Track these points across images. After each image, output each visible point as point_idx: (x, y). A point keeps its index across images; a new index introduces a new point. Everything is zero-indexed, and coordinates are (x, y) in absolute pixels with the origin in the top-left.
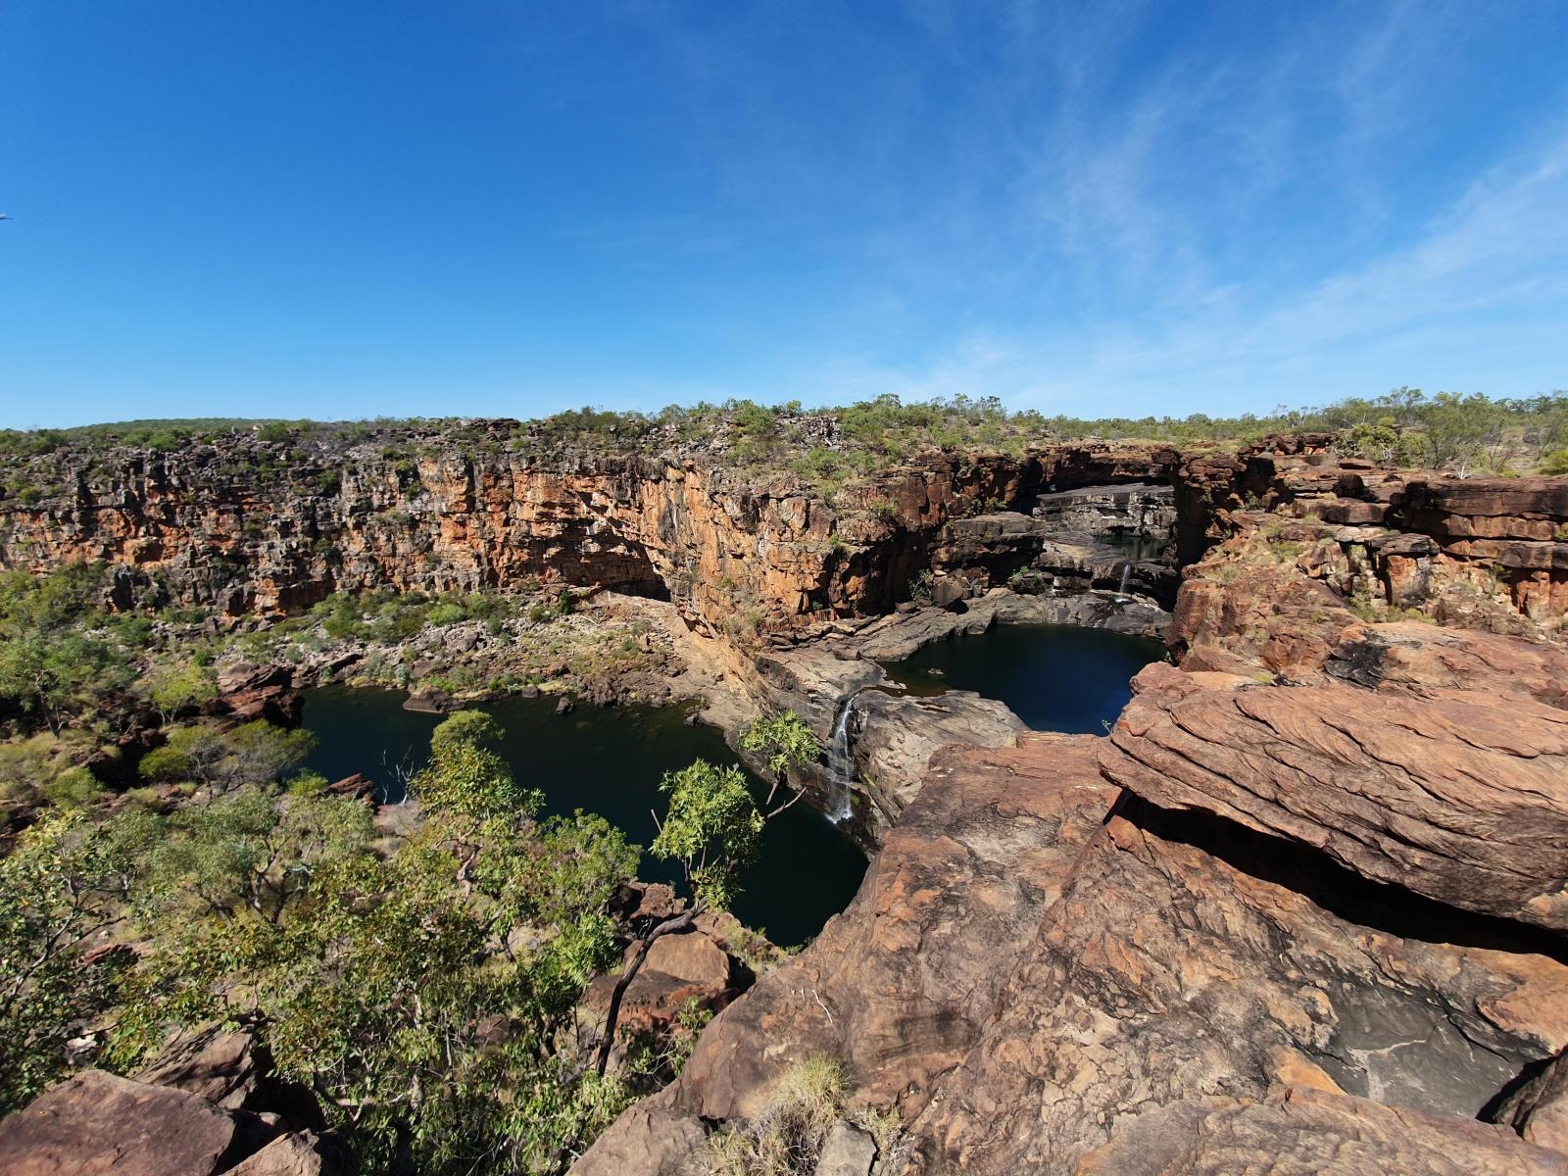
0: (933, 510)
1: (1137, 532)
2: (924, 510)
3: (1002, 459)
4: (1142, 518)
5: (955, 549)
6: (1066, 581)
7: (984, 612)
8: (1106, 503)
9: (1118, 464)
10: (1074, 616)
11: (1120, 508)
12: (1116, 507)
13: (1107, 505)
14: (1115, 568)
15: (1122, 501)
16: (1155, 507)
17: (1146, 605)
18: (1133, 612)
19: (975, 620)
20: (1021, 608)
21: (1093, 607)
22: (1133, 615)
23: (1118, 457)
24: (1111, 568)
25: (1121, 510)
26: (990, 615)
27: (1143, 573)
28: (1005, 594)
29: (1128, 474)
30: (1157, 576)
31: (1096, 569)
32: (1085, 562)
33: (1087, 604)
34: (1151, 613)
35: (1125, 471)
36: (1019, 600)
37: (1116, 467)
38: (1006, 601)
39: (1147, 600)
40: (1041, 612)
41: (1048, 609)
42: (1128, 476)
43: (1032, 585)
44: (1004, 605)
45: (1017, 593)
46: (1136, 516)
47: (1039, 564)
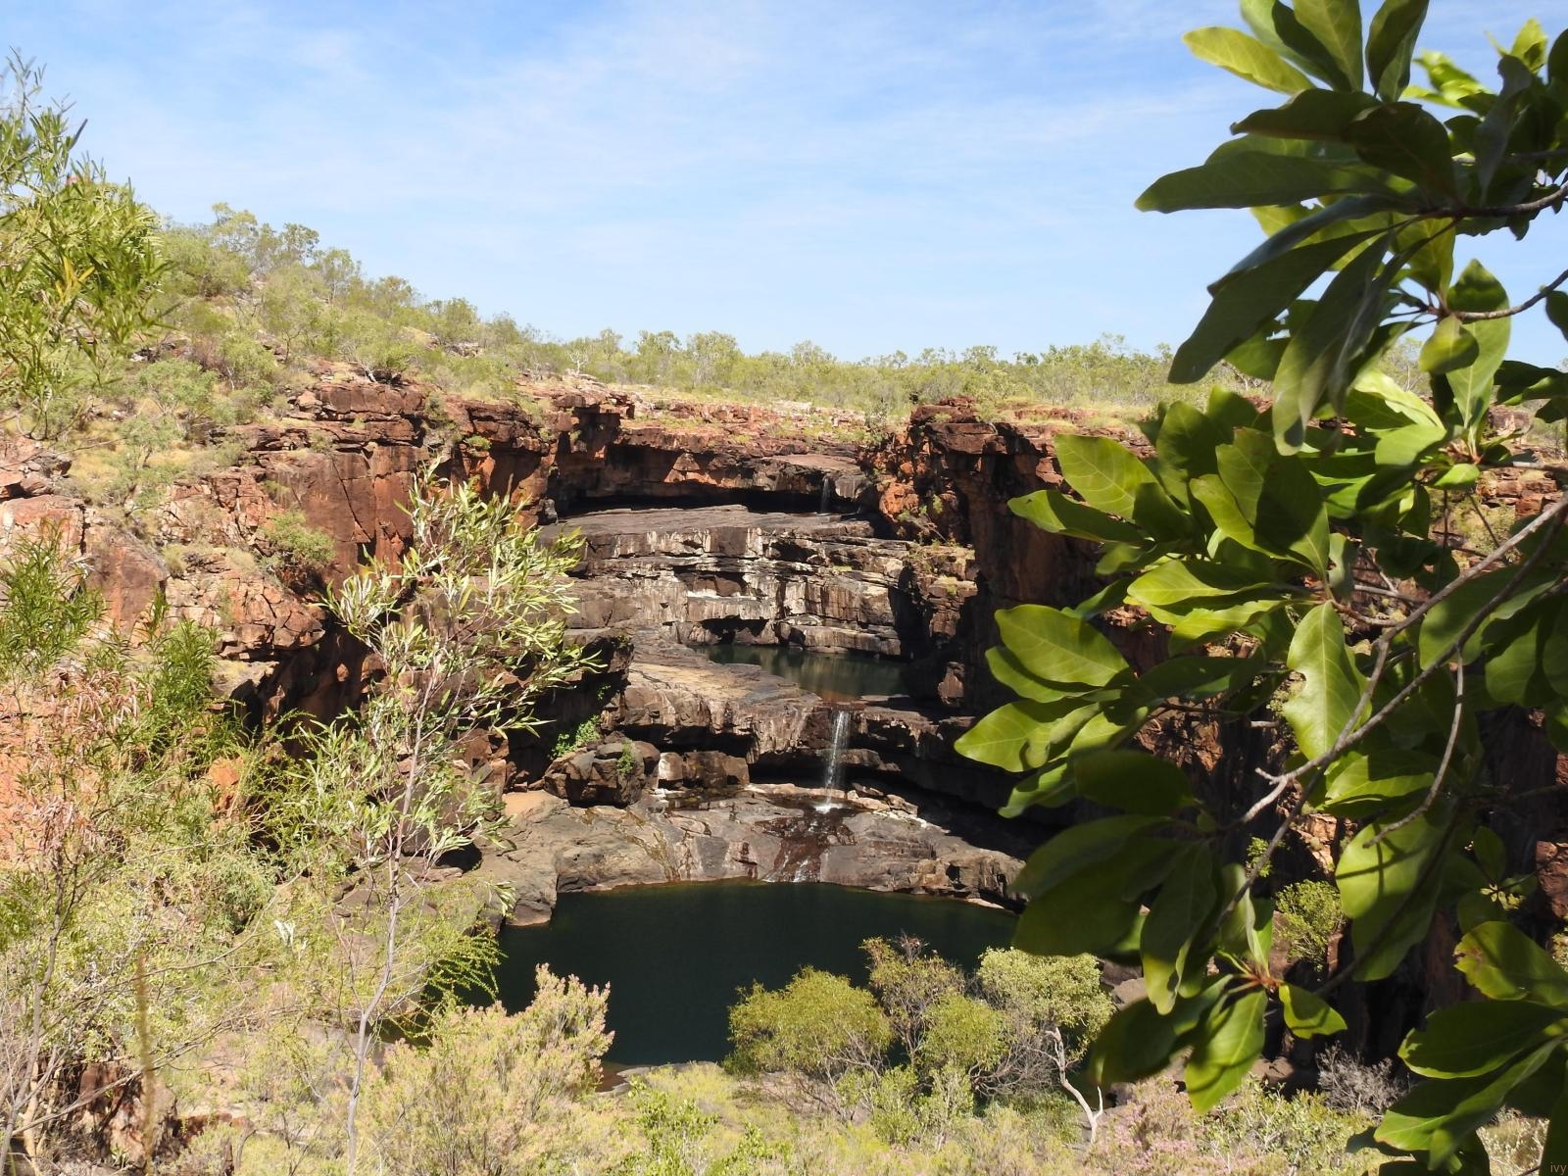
3: (511, 415)
7: (529, 861)
8: (694, 555)
9: (683, 451)
10: (739, 857)
11: (726, 569)
12: (717, 565)
13: (697, 560)
14: (810, 722)
15: (730, 552)
16: (808, 567)
17: (892, 815)
18: (874, 834)
19: (523, 883)
20: (610, 846)
21: (774, 829)
22: (877, 843)
23: (681, 434)
24: (802, 723)
25: (728, 576)
26: (549, 868)
27: (883, 732)
28: (548, 809)
29: (706, 479)
30: (924, 736)
31: (763, 727)
32: (736, 707)
33: (758, 823)
34: (917, 835)
35: (701, 472)
36: (588, 822)
37: (679, 460)
38: (563, 828)
39: (888, 802)
40: (657, 852)
41: (671, 843)
42: (707, 484)
43: (621, 778)
44: (565, 838)
45: (574, 803)
46: (765, 592)
47: (622, 719)
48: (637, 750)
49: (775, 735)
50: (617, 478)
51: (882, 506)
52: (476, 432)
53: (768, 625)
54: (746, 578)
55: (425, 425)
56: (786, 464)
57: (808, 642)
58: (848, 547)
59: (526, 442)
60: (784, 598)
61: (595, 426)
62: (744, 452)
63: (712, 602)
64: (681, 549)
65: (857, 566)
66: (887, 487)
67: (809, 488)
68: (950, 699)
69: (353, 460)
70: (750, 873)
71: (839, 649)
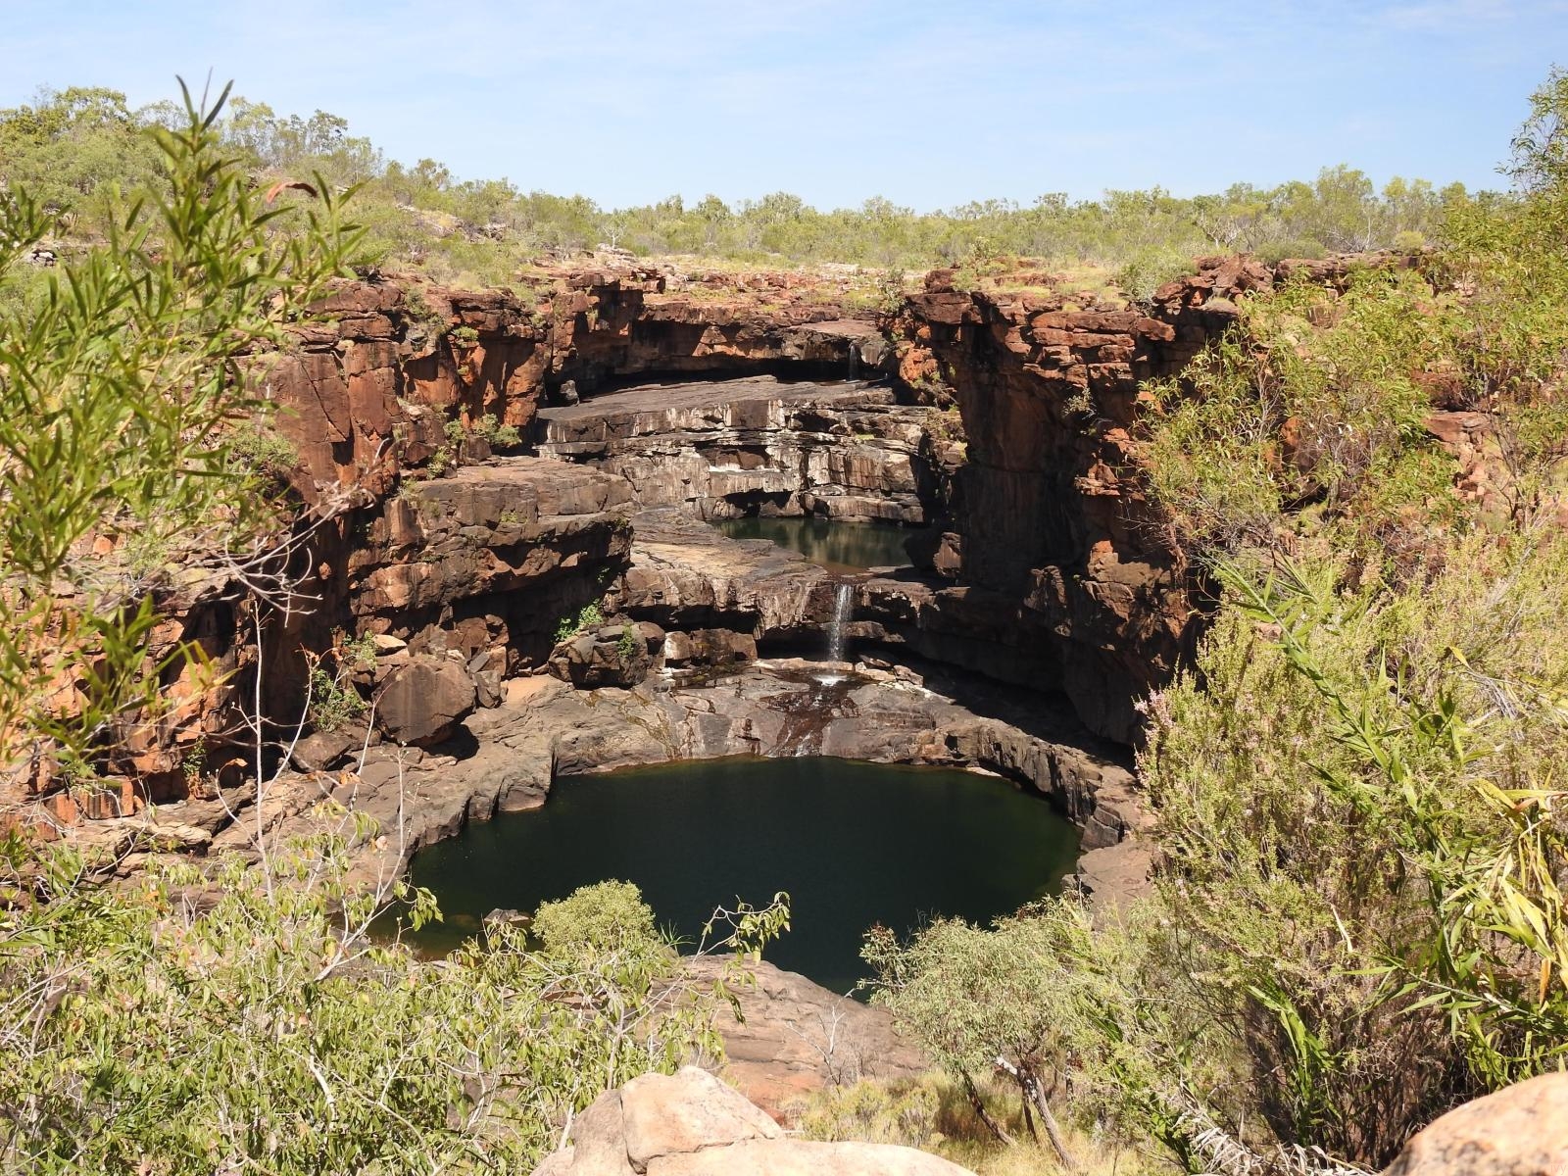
0: (369, 452)
1: (793, 507)
2: (344, 452)
3: (500, 303)
4: (804, 467)
5: (424, 569)
6: (697, 643)
7: (525, 747)
8: (715, 429)
9: (709, 324)
10: (742, 734)
11: (748, 443)
12: (739, 439)
13: (719, 435)
14: (814, 596)
15: (751, 425)
16: (830, 437)
17: (898, 686)
18: (877, 706)
19: (516, 769)
20: (611, 728)
21: (780, 704)
22: (880, 714)
23: (706, 306)
24: (806, 598)
25: (751, 449)
26: (546, 753)
27: (885, 604)
28: (551, 692)
29: (734, 351)
30: (924, 607)
31: (767, 603)
32: (739, 585)
33: (763, 699)
34: (919, 705)
35: (729, 344)
36: (591, 704)
37: (706, 333)
38: (563, 712)
39: (895, 672)
40: (660, 732)
41: (674, 722)
42: (735, 356)
43: (623, 660)
44: (565, 722)
45: (579, 686)
46: (788, 464)
47: (625, 601)
48: (639, 631)
49: (779, 610)
50: (645, 354)
51: (902, 373)
52: (463, 323)
53: (792, 497)
54: (769, 451)
55: (407, 320)
56: (813, 333)
57: (832, 512)
58: (870, 415)
59: (518, 329)
60: (807, 469)
61: (617, 303)
62: (771, 322)
63: (735, 476)
64: (702, 424)
65: (879, 434)
66: (906, 353)
67: (836, 356)
68: (945, 570)
69: (323, 360)
70: (753, 749)
71: (863, 518)
